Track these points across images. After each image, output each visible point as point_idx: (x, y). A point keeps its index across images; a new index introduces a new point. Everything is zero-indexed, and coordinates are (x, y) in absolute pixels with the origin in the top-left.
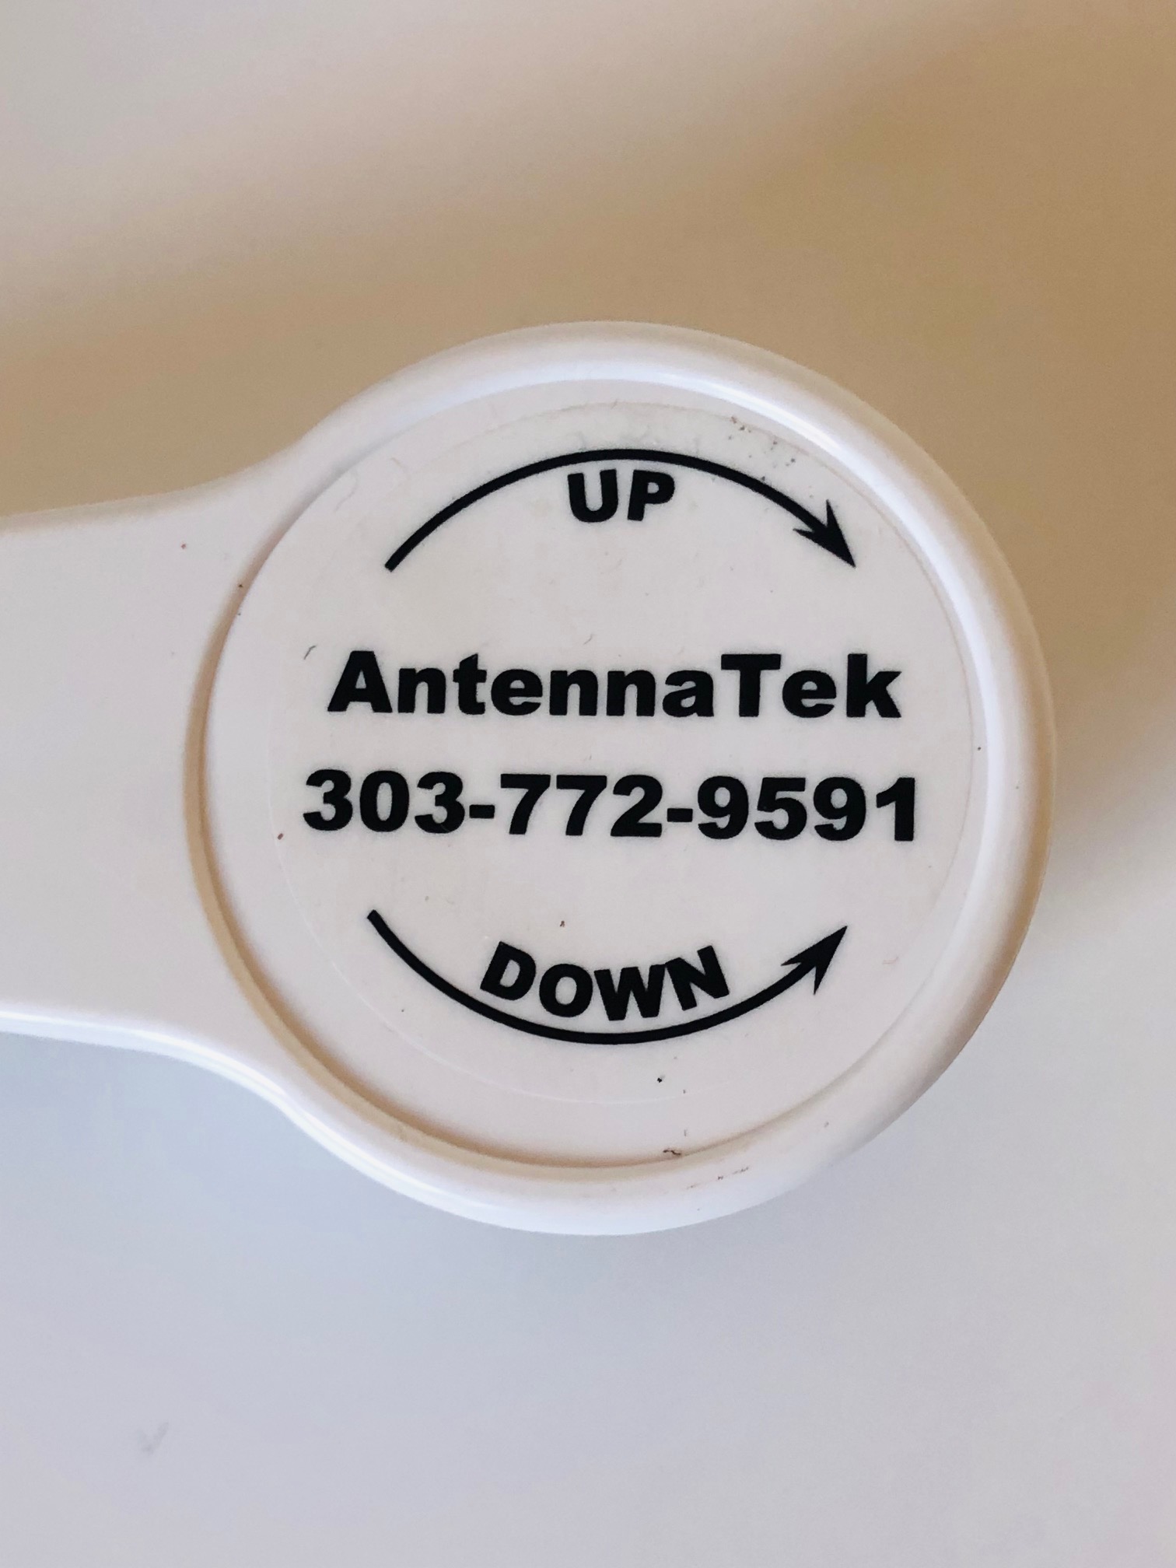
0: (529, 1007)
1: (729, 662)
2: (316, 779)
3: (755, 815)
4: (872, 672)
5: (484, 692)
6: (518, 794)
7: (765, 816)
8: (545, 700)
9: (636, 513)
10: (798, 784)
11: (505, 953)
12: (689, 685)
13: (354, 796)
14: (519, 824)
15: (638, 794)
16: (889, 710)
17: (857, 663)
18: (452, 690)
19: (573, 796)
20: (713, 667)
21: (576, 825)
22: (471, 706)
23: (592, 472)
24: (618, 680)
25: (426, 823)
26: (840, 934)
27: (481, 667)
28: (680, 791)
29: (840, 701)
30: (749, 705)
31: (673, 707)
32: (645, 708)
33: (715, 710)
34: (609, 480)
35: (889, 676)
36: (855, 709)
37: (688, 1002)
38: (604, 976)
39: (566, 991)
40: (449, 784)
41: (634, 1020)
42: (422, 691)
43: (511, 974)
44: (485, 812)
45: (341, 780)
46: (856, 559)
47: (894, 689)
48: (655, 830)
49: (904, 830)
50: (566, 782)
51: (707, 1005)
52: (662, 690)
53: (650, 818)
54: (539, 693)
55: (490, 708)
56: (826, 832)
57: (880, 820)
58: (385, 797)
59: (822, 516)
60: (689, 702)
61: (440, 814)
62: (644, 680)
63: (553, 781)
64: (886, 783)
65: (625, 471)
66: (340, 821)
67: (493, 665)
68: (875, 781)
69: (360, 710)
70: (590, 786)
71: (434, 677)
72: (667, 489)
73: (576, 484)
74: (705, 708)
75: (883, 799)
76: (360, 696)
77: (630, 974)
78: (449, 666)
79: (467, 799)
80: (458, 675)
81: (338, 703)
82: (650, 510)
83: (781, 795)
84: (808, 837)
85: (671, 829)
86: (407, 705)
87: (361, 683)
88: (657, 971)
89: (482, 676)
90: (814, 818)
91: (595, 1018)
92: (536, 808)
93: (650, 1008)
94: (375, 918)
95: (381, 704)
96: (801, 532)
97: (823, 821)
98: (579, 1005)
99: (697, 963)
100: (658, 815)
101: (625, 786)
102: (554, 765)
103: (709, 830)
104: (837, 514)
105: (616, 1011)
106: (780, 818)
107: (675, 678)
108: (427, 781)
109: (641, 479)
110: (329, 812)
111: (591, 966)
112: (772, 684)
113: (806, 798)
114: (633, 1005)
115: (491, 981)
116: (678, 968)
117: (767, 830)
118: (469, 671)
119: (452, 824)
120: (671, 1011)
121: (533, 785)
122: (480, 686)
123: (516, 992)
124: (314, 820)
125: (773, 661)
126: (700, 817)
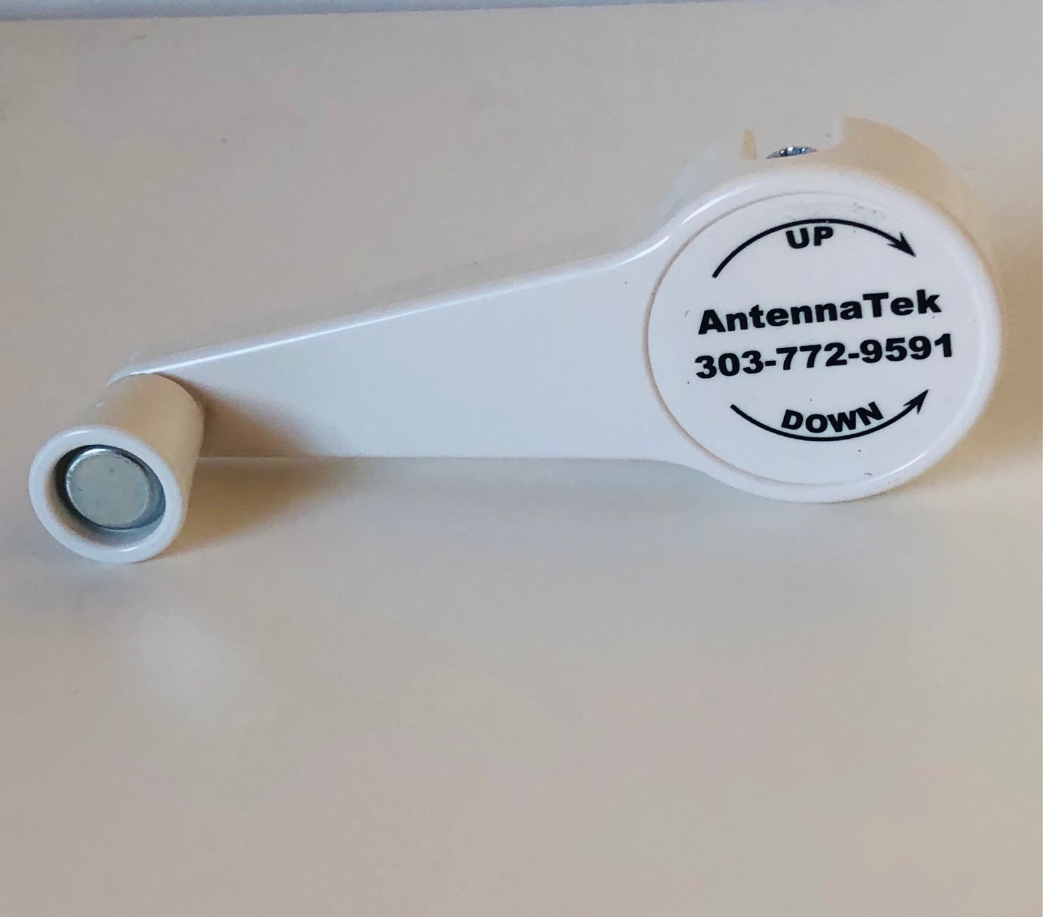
0: (803, 431)
1: (866, 297)
2: (699, 360)
3: (885, 353)
4: (927, 296)
5: (763, 319)
6: (785, 355)
7: (889, 353)
8: (790, 319)
9: (817, 243)
10: (902, 340)
11: (789, 413)
12: (851, 307)
13: (716, 364)
14: (787, 366)
15: (835, 350)
16: (936, 309)
17: (921, 293)
18: (750, 320)
19: (807, 354)
20: (860, 299)
21: (811, 364)
22: (758, 324)
23: (796, 230)
24: (820, 309)
25: (748, 370)
26: (924, 394)
27: (760, 309)
28: (853, 346)
29: (916, 308)
30: (877, 312)
31: (845, 316)
32: (833, 317)
33: (863, 315)
34: (804, 233)
35: (935, 297)
36: (922, 310)
37: (867, 422)
38: (831, 417)
39: (817, 424)
40: (756, 355)
41: (846, 431)
42: (737, 322)
43: (793, 420)
44: (772, 363)
45: (710, 359)
46: (915, 251)
47: (938, 302)
48: (844, 362)
49: (948, 353)
50: (804, 349)
51: (874, 423)
52: (839, 310)
53: (841, 358)
54: (787, 317)
55: (767, 325)
56: (915, 357)
57: (937, 351)
58: (729, 364)
59: (899, 239)
60: (851, 314)
61: (753, 367)
62: (831, 307)
63: (799, 349)
64: (939, 336)
65: (811, 228)
66: (713, 373)
67: (766, 308)
68: (933, 337)
69: (712, 333)
70: (815, 349)
71: (741, 316)
72: (830, 233)
73: (790, 236)
74: (858, 314)
75: (937, 343)
76: (711, 327)
77: (842, 415)
78: (746, 310)
79: (763, 359)
80: (751, 314)
81: (703, 331)
82: (824, 241)
83: (895, 345)
84: (908, 358)
85: (851, 361)
86: (732, 328)
87: (711, 322)
88: (853, 413)
89: (761, 313)
90: (910, 352)
91: (830, 431)
92: (793, 359)
93: (852, 425)
94: (733, 407)
95: (720, 329)
96: (892, 246)
97: (914, 353)
98: (823, 428)
99: (869, 409)
100: (844, 357)
101: (829, 348)
102: (798, 344)
103: (867, 360)
104: (905, 237)
105: (838, 428)
106: (896, 353)
107: (843, 305)
108: (746, 355)
109: (817, 230)
110: (707, 371)
111: (825, 414)
112: (886, 304)
113: (906, 345)
114: (845, 426)
115: (786, 424)
116: (862, 412)
117: (891, 358)
118: (756, 312)
119: (759, 368)
120: (860, 426)
121: (790, 352)
122: (761, 317)
123: (797, 426)
124: (701, 375)
125: (885, 295)
126: (862, 356)
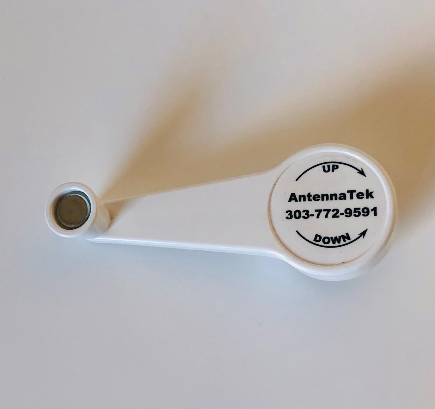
0: (321, 243)
1: (348, 192)
2: (287, 212)
3: (353, 214)
4: (369, 192)
5: (311, 198)
6: (317, 213)
7: (355, 214)
8: (321, 198)
9: (333, 171)
10: (359, 209)
11: (317, 236)
12: (342, 195)
13: (293, 214)
14: (318, 217)
15: (335, 212)
16: (372, 197)
17: (367, 191)
18: (307, 198)
19: (326, 212)
20: (345, 192)
21: (326, 216)
22: (310, 200)
23: (326, 165)
24: (332, 195)
25: (304, 217)
26: (367, 230)
27: (311, 194)
28: (342, 211)
29: (365, 196)
30: (351, 198)
31: (340, 199)
32: (336, 199)
33: (346, 199)
34: (329, 166)
35: (372, 192)
36: (367, 197)
37: (345, 241)
38: (332, 238)
39: (326, 240)
40: (307, 211)
41: (337, 244)
42: (302, 198)
43: (318, 238)
44: (313, 215)
45: (291, 212)
46: (366, 175)
47: (373, 194)
48: (338, 217)
49: (375, 214)
50: (325, 210)
51: (347, 241)
52: (338, 196)
53: (337, 215)
55: (313, 200)
57: (372, 213)
58: (297, 214)
59: (361, 170)
60: (342, 198)
61: (306, 216)
62: (335, 195)
63: (323, 210)
64: (372, 208)
65: (331, 165)
66: (291, 218)
67: (313, 194)
68: (371, 208)
69: (293, 201)
70: (328, 211)
71: (304, 196)
72: (337, 167)
73: (324, 167)
74: (345, 198)
75: (372, 210)
76: (293, 199)
77: (336, 237)
78: (306, 194)
79: (310, 214)
80: (307, 196)
81: (290, 201)
82: (335, 170)
83: (357, 210)
84: (361, 216)
85: (341, 216)
86: (300, 200)
87: (293, 198)
88: (340, 237)
89: (311, 196)
90: (362, 213)
91: (331, 244)
92: (320, 214)
93: (339, 242)
94: (297, 232)
95: (296, 201)
96: (358, 172)
97: (363, 214)
98: (328, 242)
99: (346, 235)
100: (339, 214)
101: (333, 210)
102: (323, 208)
103: (346, 216)
104: (363, 169)
105: (334, 243)
106: (357, 214)
107: (340, 194)
108: (304, 211)
109: (333, 166)
110: (289, 217)
111: (330, 237)
112: (355, 194)
113: (361, 211)
114: (336, 242)
115: (315, 240)
116: (343, 236)
117: (355, 216)
118: (309, 195)
119: (308, 217)
120: (342, 242)
121: (320, 211)
122: (311, 197)
123: (319, 241)
124: (287, 218)
125: (355, 191)
126: (345, 214)
